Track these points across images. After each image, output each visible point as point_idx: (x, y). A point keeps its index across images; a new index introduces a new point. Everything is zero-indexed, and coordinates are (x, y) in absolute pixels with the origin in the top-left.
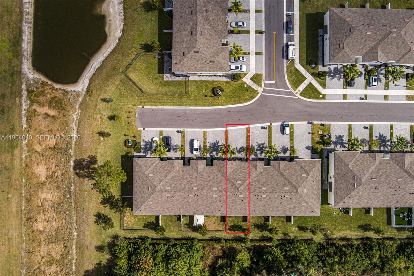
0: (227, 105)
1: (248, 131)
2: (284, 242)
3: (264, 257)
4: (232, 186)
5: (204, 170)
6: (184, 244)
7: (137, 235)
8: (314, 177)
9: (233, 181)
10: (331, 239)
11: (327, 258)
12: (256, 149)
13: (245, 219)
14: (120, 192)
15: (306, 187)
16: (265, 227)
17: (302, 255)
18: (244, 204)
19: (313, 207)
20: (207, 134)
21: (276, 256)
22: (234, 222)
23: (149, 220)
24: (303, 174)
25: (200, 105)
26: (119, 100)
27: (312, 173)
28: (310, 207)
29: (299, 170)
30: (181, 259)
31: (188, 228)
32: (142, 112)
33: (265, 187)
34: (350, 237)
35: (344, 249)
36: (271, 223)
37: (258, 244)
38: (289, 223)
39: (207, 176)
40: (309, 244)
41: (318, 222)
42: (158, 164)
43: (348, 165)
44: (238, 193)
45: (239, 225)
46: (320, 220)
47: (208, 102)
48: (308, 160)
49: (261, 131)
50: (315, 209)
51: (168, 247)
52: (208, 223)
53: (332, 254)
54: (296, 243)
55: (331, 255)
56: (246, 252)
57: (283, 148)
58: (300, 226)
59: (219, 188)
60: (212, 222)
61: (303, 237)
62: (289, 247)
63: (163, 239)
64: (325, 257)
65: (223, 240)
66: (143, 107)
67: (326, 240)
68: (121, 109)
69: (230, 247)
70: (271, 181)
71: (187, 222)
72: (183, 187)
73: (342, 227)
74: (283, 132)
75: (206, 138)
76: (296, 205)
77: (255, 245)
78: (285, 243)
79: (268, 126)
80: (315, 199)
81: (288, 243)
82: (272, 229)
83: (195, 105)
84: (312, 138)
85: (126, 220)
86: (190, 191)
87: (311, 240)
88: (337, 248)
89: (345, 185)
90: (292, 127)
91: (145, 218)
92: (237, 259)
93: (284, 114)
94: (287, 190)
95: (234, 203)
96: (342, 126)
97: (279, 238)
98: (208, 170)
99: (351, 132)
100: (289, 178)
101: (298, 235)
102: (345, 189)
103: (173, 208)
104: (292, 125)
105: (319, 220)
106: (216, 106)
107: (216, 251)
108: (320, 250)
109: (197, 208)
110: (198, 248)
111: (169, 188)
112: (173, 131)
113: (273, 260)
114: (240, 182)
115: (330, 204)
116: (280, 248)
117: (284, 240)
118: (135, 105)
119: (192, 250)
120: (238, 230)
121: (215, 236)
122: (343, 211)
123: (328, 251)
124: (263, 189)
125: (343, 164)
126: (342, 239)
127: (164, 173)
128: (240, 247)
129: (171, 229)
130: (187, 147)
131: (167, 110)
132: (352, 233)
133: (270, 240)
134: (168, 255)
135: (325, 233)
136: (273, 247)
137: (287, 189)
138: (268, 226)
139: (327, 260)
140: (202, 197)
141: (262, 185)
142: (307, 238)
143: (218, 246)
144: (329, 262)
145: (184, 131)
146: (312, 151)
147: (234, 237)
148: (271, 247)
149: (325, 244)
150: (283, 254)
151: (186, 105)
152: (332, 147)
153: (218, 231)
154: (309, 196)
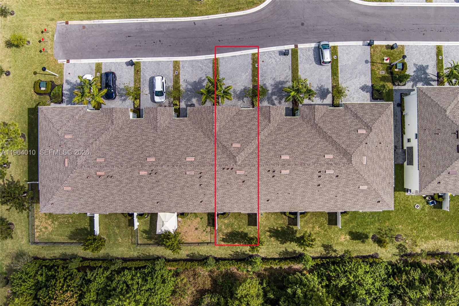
0: (217, 13)
1: (255, 59)
2: (325, 262)
3: (289, 291)
4: (223, 153)
5: (169, 125)
6: (140, 268)
7: (57, 252)
8: (380, 135)
9: (224, 143)
10: (410, 255)
11: (407, 290)
12: (270, 92)
13: (252, 219)
14: (27, 175)
15: (366, 153)
16: (289, 234)
17: (361, 285)
18: (248, 187)
19: (381, 193)
20: (181, 66)
21: (311, 288)
22: (232, 226)
23: (79, 224)
24: (360, 128)
25: (167, 16)
26: (24, 10)
27: (377, 127)
28: (374, 192)
29: (352, 122)
30: (131, 296)
31: (150, 238)
32: (64, 31)
33: (286, 154)
34: (445, 250)
35: (439, 273)
36: (301, 227)
37: (278, 267)
38: (333, 226)
39: (176, 136)
40: (371, 265)
41: (387, 224)
42: (83, 115)
43: (445, 111)
44: (235, 167)
45: (242, 232)
46: (391, 221)
47: (182, 10)
48: (367, 104)
49: (278, 60)
50: (385, 197)
51: (111, 273)
52: (185, 228)
53: (417, 283)
54: (348, 263)
55: (414, 284)
56: (256, 281)
57: (320, 88)
58: (354, 231)
59: (198, 158)
60: (192, 226)
61: (359, 251)
62: (335, 270)
63: (104, 260)
64: (402, 287)
65: (211, 259)
66: (67, 23)
67: (402, 256)
68: (28, 27)
69: (227, 273)
70: (298, 142)
71: (147, 228)
72: (129, 157)
73: (430, 233)
74: (319, 60)
75: (179, 74)
76: (347, 189)
77: (271, 268)
78: (327, 262)
79: (292, 49)
80: (384, 178)
81: (334, 263)
82: (302, 237)
83: (158, 16)
84: (372, 70)
85: (38, 226)
86: (143, 165)
87: (374, 256)
88: (423, 270)
89: (441, 150)
90: (334, 51)
91: (71, 221)
92: (237, 294)
93: (318, 27)
94: (331, 160)
95: (228, 187)
96: (425, 49)
97: (316, 255)
98: (178, 126)
99: (442, 60)
100: (334, 136)
101: (351, 248)
102: (440, 157)
103: (111, 198)
104: (335, 47)
105: (388, 220)
106: (196, 15)
107: (200, 280)
108: (394, 274)
109: (159, 198)
110: (165, 276)
111: (102, 160)
112: (119, 64)
113: (305, 296)
114: (238, 145)
115: (407, 190)
116: (318, 273)
117: (326, 258)
118: (52, 20)
119: (152, 279)
120: (239, 242)
121: (198, 253)
122: (432, 203)
123: (408, 277)
124: (283, 157)
125: (435, 110)
126: (432, 254)
127: (93, 132)
128: (245, 272)
129: (118, 240)
130: (145, 90)
131: (109, 25)
132: (449, 243)
133: (299, 258)
134: (108, 288)
135: (399, 243)
136: (305, 272)
137: (330, 156)
138: (294, 232)
139: (407, 293)
140: (166, 176)
141: (280, 151)
142: (368, 254)
143: (203, 271)
144: (412, 297)
145: (139, 63)
146: (372, 93)
147: (232, 253)
148: (301, 272)
149: (401, 265)
150: (324, 284)
151: (143, 17)
152: (409, 86)
153: (202, 243)
154: (372, 172)
